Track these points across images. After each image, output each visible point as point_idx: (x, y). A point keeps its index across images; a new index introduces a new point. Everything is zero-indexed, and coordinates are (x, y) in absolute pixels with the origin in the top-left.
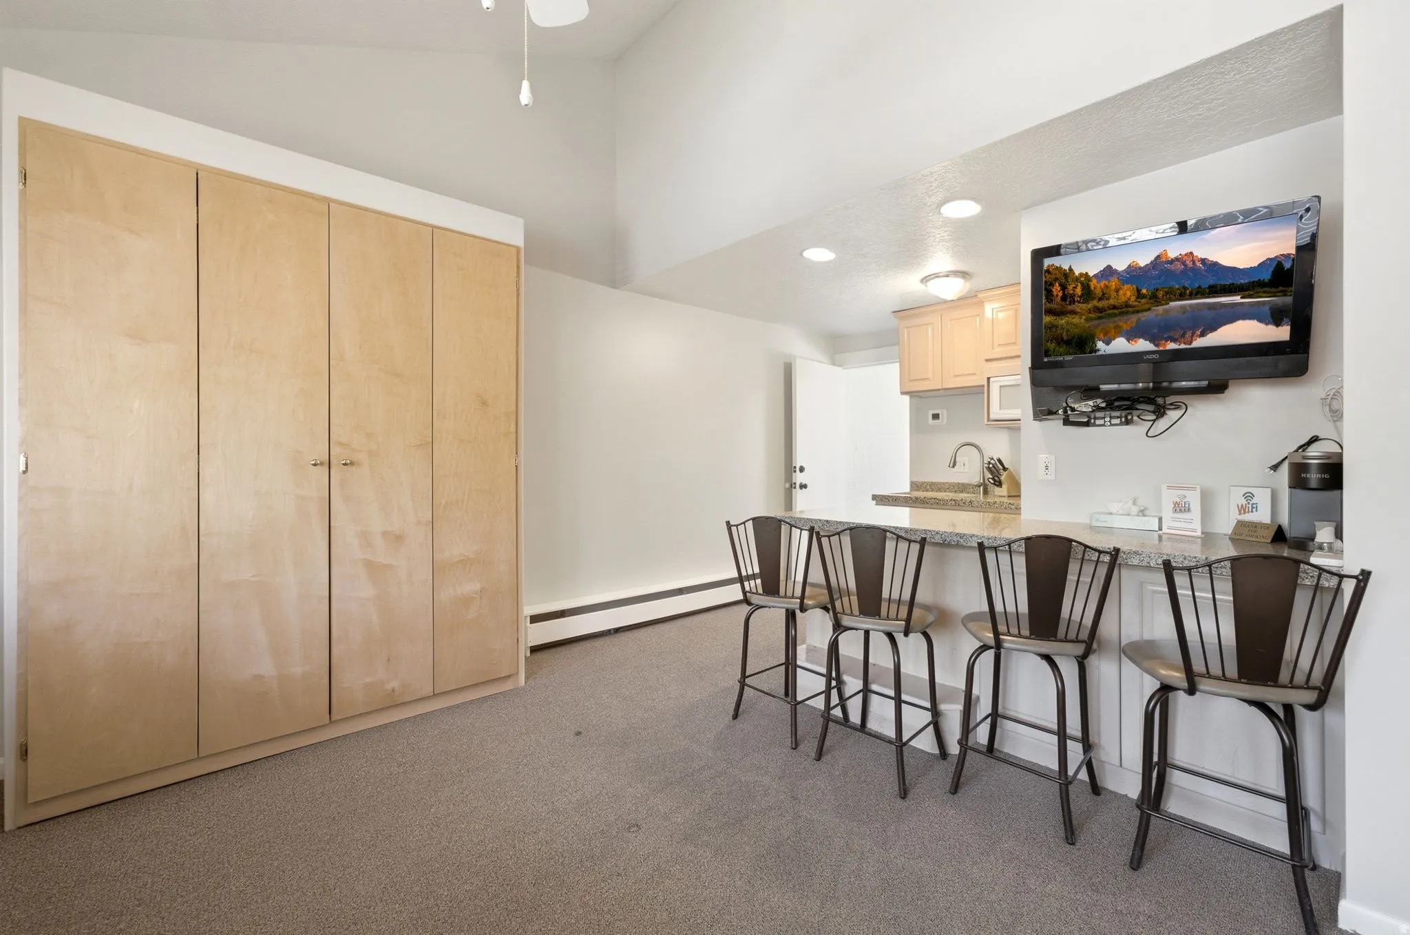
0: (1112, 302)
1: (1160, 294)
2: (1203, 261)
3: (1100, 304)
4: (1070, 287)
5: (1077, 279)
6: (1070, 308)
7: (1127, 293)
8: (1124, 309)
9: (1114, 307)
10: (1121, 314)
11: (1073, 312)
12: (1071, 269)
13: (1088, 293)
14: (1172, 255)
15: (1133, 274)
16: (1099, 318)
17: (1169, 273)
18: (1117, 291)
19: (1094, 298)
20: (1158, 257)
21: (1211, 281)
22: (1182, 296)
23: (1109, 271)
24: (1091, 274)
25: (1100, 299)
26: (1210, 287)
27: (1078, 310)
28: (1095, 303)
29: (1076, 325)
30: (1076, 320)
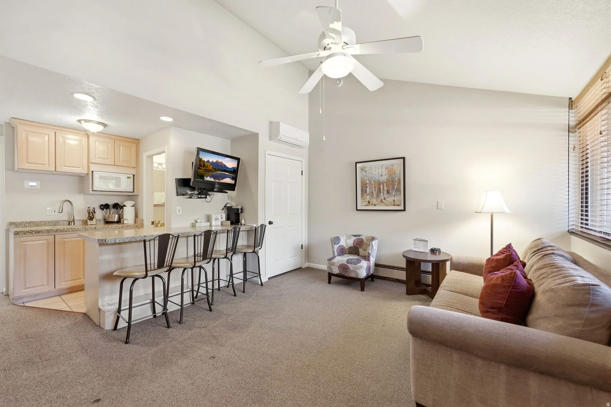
0: (208, 168)
1: (216, 169)
2: (224, 164)
3: (206, 169)
4: (201, 163)
5: (203, 161)
6: (201, 168)
7: (211, 167)
8: (210, 171)
9: (208, 170)
10: (210, 172)
11: (201, 169)
12: (202, 159)
13: (204, 166)
14: (219, 161)
15: (213, 163)
16: (206, 172)
17: (218, 165)
18: (209, 166)
19: (205, 167)
20: (217, 161)
21: (224, 169)
22: (219, 171)
23: (208, 161)
24: (205, 161)
25: (206, 167)
26: (224, 170)
27: (202, 168)
28: (205, 168)
29: (202, 172)
30: (202, 171)
